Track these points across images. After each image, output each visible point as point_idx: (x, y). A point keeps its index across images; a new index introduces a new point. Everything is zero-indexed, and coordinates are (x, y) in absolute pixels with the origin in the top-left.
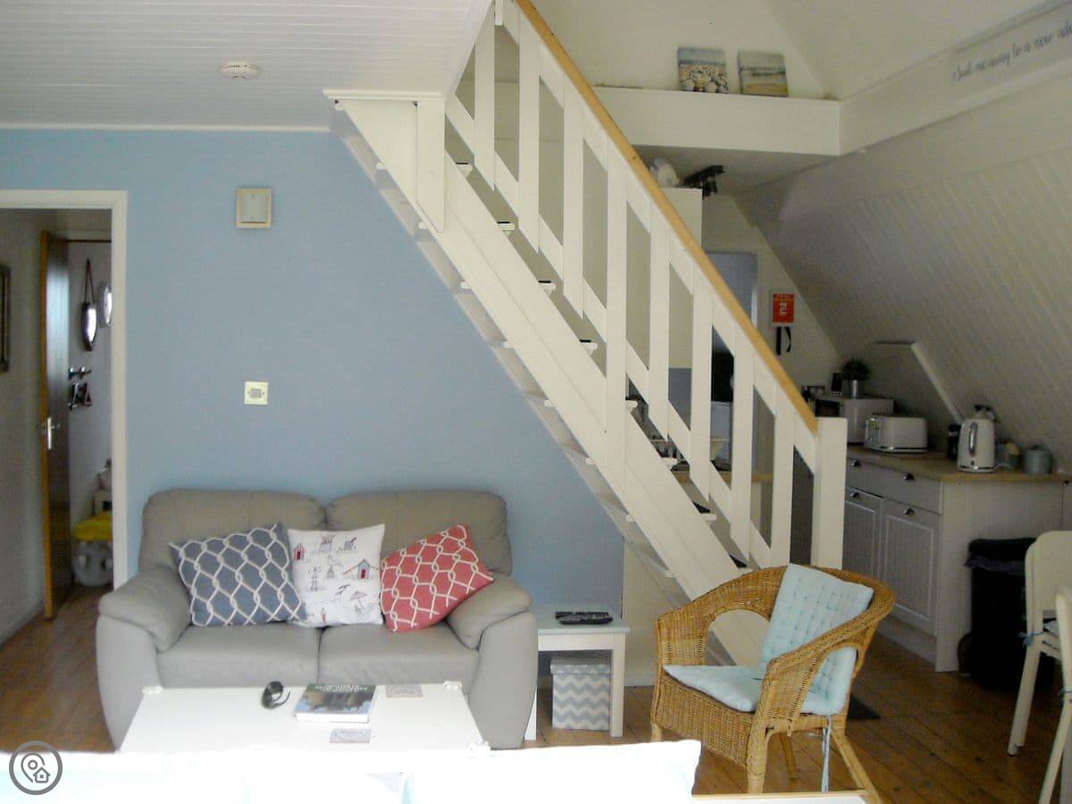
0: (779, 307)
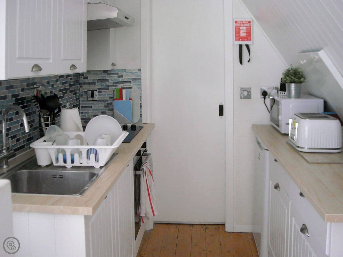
0: (240, 30)
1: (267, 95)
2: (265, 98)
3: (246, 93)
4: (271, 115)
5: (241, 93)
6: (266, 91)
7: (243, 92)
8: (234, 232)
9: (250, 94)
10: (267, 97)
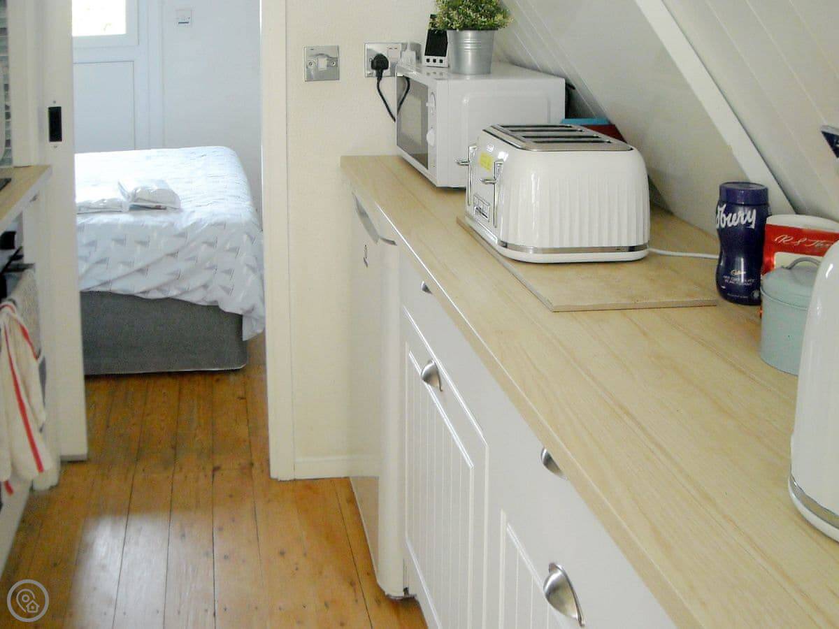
1: (387, 68)
2: (380, 77)
3: (323, 63)
4: (399, 129)
5: (311, 64)
6: (385, 54)
7: (313, 60)
8: (295, 480)
9: (337, 65)
10: (386, 72)
